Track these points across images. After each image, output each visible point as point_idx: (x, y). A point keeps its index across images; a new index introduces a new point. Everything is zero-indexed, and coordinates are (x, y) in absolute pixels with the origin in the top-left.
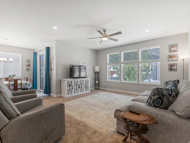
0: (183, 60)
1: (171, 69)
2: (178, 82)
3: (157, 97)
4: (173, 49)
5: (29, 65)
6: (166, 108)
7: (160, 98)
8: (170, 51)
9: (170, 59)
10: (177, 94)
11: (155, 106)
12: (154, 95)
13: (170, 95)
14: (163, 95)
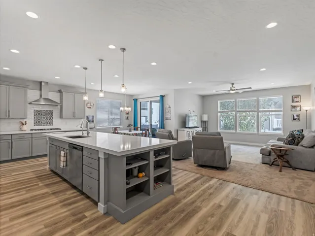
0: (306, 111)
1: (294, 119)
2: (303, 131)
3: (291, 138)
4: (296, 99)
5: (128, 114)
6: (297, 145)
7: (293, 139)
8: (293, 101)
9: (293, 110)
10: (303, 137)
11: (289, 144)
12: (290, 137)
13: (299, 138)
14: (295, 138)
